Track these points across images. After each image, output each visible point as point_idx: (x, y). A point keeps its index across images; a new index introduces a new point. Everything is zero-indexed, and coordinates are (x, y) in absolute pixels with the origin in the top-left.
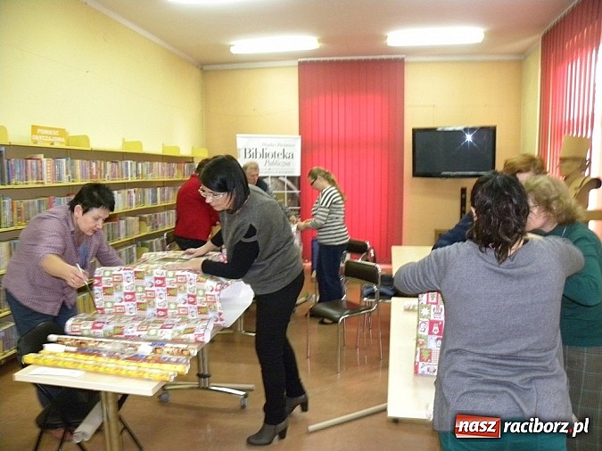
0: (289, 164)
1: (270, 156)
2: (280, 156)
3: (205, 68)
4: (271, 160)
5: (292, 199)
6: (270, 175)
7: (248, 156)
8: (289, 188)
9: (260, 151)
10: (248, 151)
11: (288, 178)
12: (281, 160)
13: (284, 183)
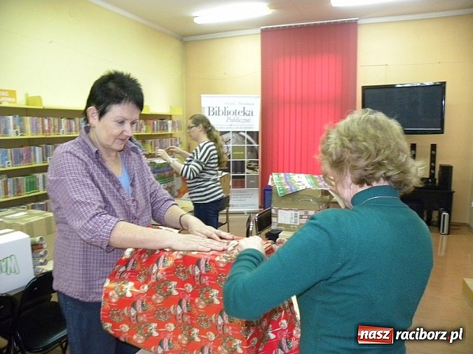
0: (248, 121)
1: (232, 113)
2: (240, 113)
3: (186, 39)
4: (232, 117)
5: (252, 151)
6: (231, 130)
7: (211, 113)
8: (249, 142)
9: (222, 109)
10: (211, 109)
11: (248, 133)
12: (241, 117)
13: (244, 137)
